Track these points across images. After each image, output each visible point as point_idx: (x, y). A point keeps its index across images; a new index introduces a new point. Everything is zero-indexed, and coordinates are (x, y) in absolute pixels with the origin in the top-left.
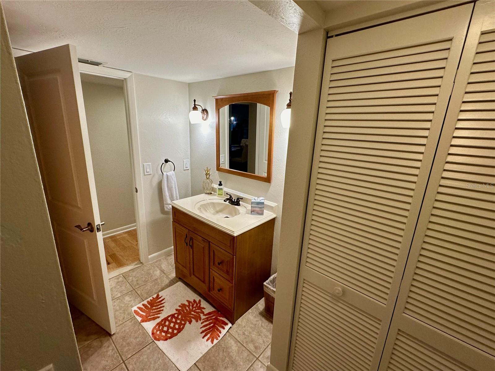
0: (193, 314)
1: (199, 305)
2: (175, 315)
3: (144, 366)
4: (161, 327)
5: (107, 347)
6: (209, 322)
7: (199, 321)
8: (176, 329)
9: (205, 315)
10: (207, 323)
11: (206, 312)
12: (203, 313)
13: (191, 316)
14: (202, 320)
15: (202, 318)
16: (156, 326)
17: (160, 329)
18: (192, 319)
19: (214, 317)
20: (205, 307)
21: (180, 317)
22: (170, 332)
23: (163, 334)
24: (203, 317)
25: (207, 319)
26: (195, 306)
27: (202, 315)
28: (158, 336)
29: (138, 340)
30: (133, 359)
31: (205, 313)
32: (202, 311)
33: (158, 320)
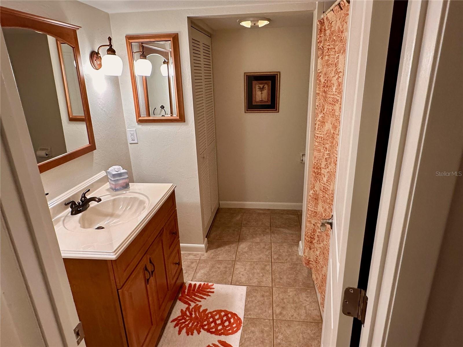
0: (195, 314)
1: (179, 318)
2: (206, 329)
3: (261, 305)
4: (227, 329)
5: (281, 344)
6: (195, 297)
7: (199, 305)
8: (220, 315)
9: (190, 305)
10: (197, 298)
11: (184, 307)
12: (188, 309)
13: (197, 315)
14: (196, 304)
15: (195, 304)
16: (230, 335)
17: (230, 327)
18: (201, 312)
19: (188, 297)
20: (180, 311)
21: (206, 323)
22: (226, 317)
23: (232, 320)
24: (193, 305)
25: (194, 301)
26: (183, 321)
27: (191, 307)
28: (238, 322)
29: (253, 329)
30: (266, 315)
31: (187, 306)
32: (186, 311)
33: (223, 338)
